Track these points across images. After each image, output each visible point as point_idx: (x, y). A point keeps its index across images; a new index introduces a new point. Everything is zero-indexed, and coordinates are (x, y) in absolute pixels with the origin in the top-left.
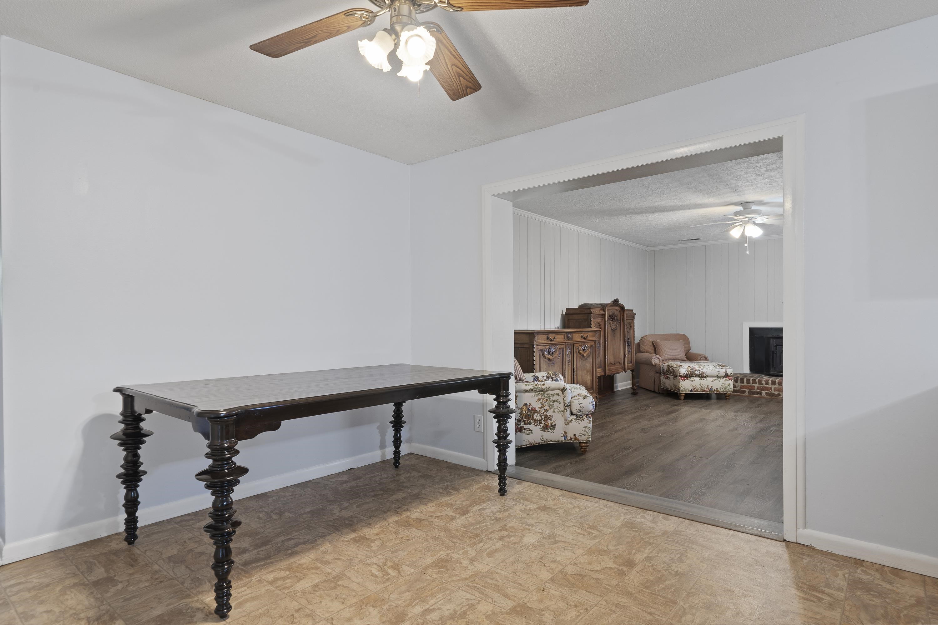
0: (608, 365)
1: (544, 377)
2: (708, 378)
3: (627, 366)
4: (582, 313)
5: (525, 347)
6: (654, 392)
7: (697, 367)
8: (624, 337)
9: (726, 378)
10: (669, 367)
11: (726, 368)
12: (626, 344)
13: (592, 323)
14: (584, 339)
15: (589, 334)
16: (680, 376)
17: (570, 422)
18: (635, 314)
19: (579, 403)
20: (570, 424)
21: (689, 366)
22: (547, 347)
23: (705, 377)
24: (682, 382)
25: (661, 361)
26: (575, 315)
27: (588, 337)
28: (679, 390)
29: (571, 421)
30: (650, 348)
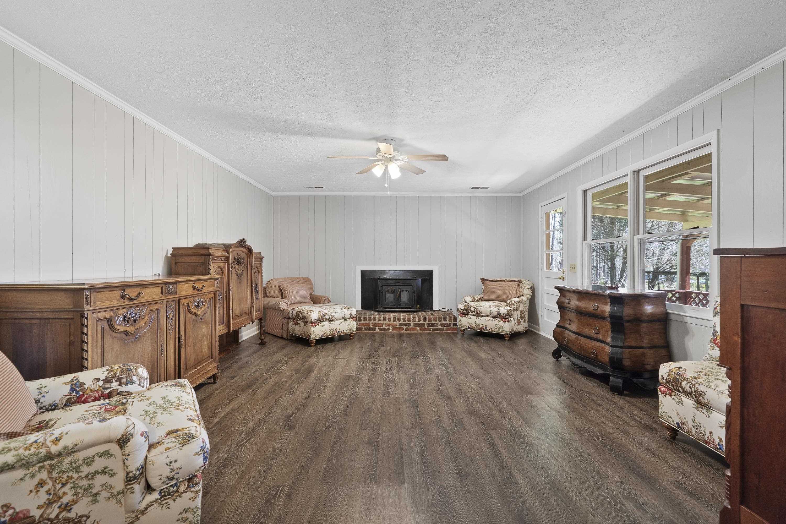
0: (233, 318)
1: (98, 380)
2: (336, 321)
3: (254, 315)
4: (197, 254)
5: (62, 317)
6: (282, 338)
7: (326, 311)
8: (252, 283)
9: (351, 320)
10: (299, 313)
11: (351, 310)
12: (254, 291)
13: (211, 267)
14: (198, 290)
15: (205, 284)
16: (312, 322)
17: (143, 512)
18: (263, 257)
19: (168, 460)
20: (142, 518)
21: (320, 311)
22: (123, 311)
23: (334, 320)
24: (313, 329)
25: (289, 305)
26: (186, 258)
27: (204, 288)
28: (310, 336)
29: (146, 508)
30: (278, 293)
